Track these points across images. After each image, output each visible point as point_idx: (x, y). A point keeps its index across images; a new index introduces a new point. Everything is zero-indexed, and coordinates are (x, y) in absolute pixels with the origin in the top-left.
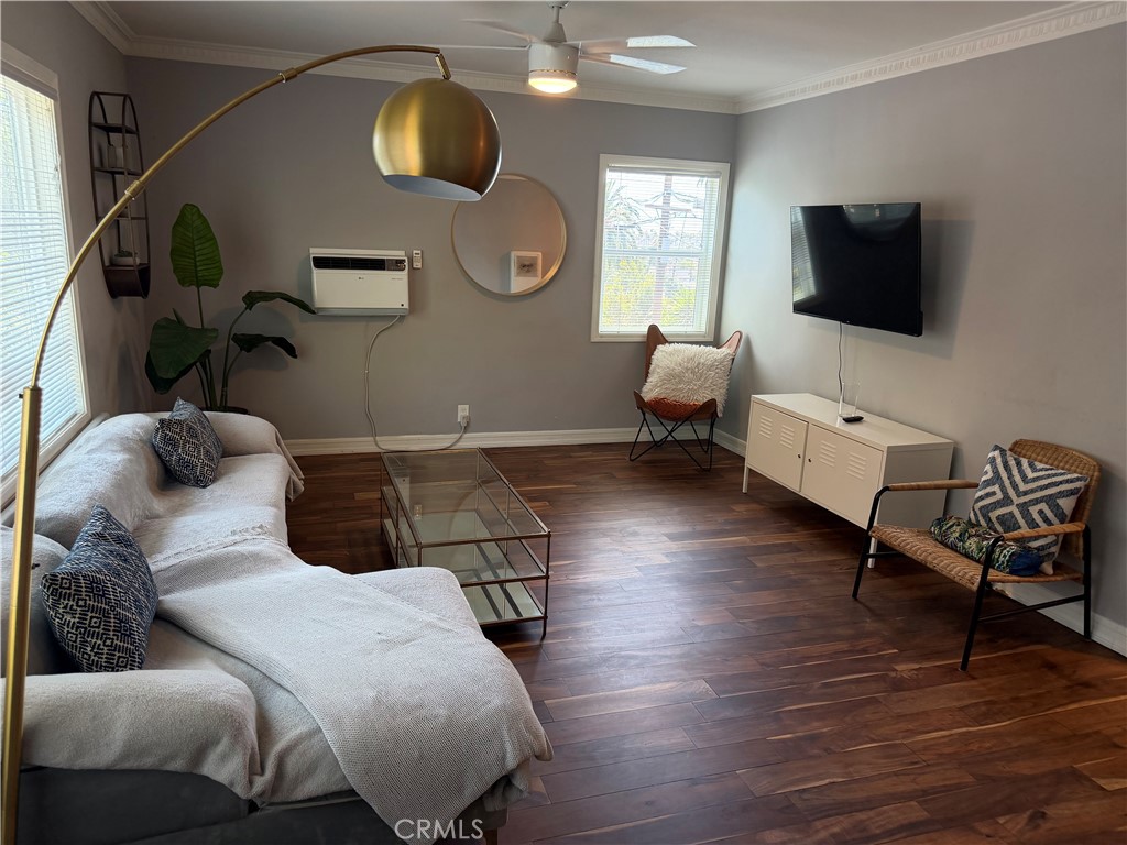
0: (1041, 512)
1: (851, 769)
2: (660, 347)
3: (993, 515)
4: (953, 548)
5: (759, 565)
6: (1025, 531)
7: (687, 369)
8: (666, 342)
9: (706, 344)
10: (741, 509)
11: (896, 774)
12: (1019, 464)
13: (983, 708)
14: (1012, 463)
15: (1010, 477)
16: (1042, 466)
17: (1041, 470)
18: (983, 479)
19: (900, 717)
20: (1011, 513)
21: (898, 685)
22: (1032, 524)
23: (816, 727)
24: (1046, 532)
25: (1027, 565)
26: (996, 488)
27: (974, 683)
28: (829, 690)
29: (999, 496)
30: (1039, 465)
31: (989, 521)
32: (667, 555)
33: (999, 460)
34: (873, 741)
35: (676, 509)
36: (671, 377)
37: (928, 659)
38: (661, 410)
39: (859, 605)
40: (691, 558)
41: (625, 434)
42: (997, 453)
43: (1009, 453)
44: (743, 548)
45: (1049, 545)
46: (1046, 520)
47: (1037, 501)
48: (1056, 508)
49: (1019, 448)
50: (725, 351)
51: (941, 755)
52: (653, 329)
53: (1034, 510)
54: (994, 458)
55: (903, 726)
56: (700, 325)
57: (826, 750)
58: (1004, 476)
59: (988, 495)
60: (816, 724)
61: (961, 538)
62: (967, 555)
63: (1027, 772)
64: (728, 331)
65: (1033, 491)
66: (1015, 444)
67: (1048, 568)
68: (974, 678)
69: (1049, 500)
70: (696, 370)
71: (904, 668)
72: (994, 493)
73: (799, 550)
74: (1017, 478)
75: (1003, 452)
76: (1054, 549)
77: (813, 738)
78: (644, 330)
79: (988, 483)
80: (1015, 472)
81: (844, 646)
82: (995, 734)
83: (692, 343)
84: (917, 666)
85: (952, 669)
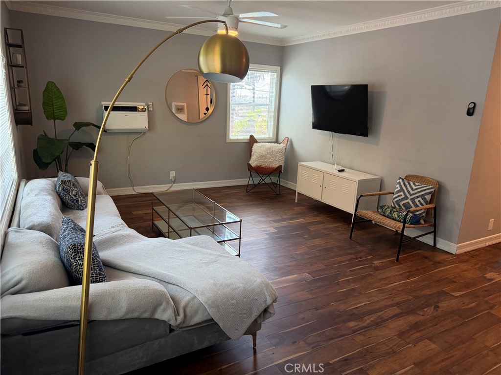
0: (419, 201)
1: (370, 299)
2: (255, 144)
3: (401, 204)
4: (388, 217)
5: (312, 229)
6: (413, 208)
7: (268, 153)
8: (257, 142)
9: (274, 142)
10: (297, 209)
11: (386, 299)
12: (409, 184)
13: (408, 274)
14: (407, 184)
15: (407, 189)
16: (418, 184)
17: (418, 185)
18: (396, 190)
19: (381, 280)
20: (408, 202)
21: (376, 269)
22: (416, 206)
23: (353, 286)
24: (421, 208)
25: (416, 221)
26: (402, 193)
27: (402, 265)
28: (353, 273)
29: (403, 196)
30: (417, 184)
31: (400, 206)
32: (275, 228)
33: (402, 183)
34: (375, 288)
35: (272, 211)
36: (262, 156)
37: (384, 259)
38: (259, 171)
39: (352, 242)
40: (284, 229)
41: (244, 182)
42: (401, 180)
43: (405, 180)
44: (303, 224)
45: (422, 213)
46: (421, 204)
47: (417, 197)
48: (424, 199)
49: (408, 178)
50: (282, 145)
51: (399, 291)
52: (252, 137)
53: (416, 200)
54: (400, 182)
55: (383, 282)
56: (270, 134)
57: (359, 293)
58: (404, 188)
59: (399, 196)
60: (353, 285)
61: (391, 213)
62: (393, 219)
63: (428, 293)
64: (282, 137)
65: (416, 193)
66: (406, 176)
67: (422, 221)
68: (401, 264)
69: (422, 196)
70: (272, 154)
71: (377, 263)
72: (401, 195)
73: (324, 223)
74: (410, 189)
75: (402, 179)
76: (424, 215)
77: (353, 290)
78: (248, 137)
79: (398, 192)
80: (408, 187)
81: (353, 256)
82: (414, 282)
83: (269, 142)
84: (381, 261)
85: (393, 262)
